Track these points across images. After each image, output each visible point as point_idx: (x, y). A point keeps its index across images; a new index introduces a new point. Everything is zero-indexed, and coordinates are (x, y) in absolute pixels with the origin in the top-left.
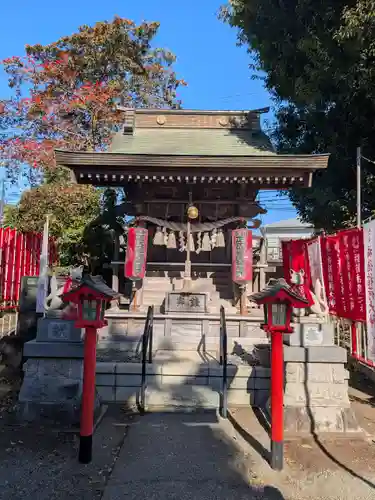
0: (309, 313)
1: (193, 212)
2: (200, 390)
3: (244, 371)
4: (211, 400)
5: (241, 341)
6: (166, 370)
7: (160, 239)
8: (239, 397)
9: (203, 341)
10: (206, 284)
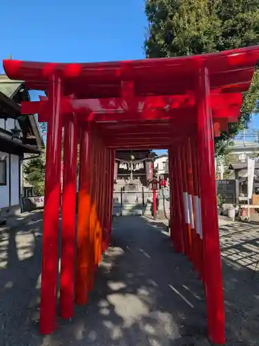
0: (165, 187)
1: (133, 157)
2: (136, 210)
3: (149, 205)
4: (140, 212)
5: (149, 199)
6: (127, 205)
7: (121, 166)
8: (148, 212)
9: (137, 199)
10: (138, 181)
